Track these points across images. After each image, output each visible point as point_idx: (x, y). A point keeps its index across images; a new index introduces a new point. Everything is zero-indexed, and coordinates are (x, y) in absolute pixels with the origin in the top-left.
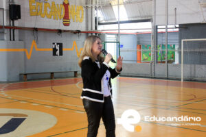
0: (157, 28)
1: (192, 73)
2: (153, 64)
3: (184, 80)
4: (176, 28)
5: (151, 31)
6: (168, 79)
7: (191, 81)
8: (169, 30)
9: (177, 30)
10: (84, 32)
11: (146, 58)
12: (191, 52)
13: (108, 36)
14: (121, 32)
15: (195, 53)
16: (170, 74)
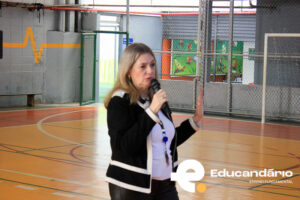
0: (211, 7)
1: (284, 106)
2: (200, 84)
3: (267, 120)
4: (252, 7)
5: (197, 10)
6: (231, 116)
7: (281, 122)
8: (236, 11)
9: (255, 10)
10: (50, 8)
11: (180, 67)
12: (282, 61)
13: (102, 18)
14: (131, 9)
15: (291, 62)
16: (236, 105)
